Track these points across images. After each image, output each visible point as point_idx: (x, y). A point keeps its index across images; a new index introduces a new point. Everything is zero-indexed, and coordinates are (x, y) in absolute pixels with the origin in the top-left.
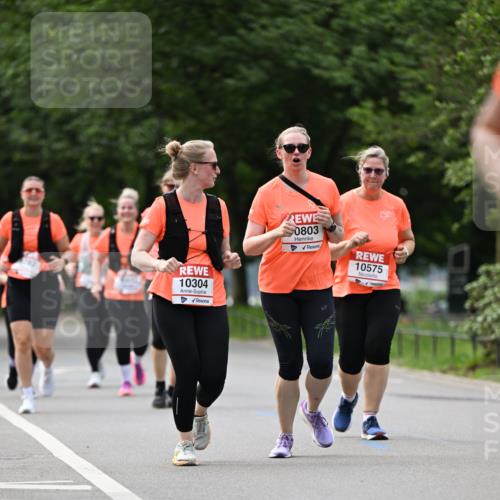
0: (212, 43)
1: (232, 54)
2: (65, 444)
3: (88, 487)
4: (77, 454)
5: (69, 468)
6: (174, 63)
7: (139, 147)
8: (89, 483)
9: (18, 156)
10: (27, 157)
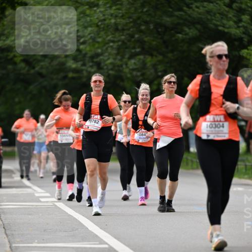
0: (171, 16)
1: (181, 21)
2: (94, 224)
3: (106, 246)
4: (101, 228)
5: (97, 236)
6: (152, 27)
7: (133, 70)
8: (107, 244)
9: (71, 75)
10: (75, 75)
